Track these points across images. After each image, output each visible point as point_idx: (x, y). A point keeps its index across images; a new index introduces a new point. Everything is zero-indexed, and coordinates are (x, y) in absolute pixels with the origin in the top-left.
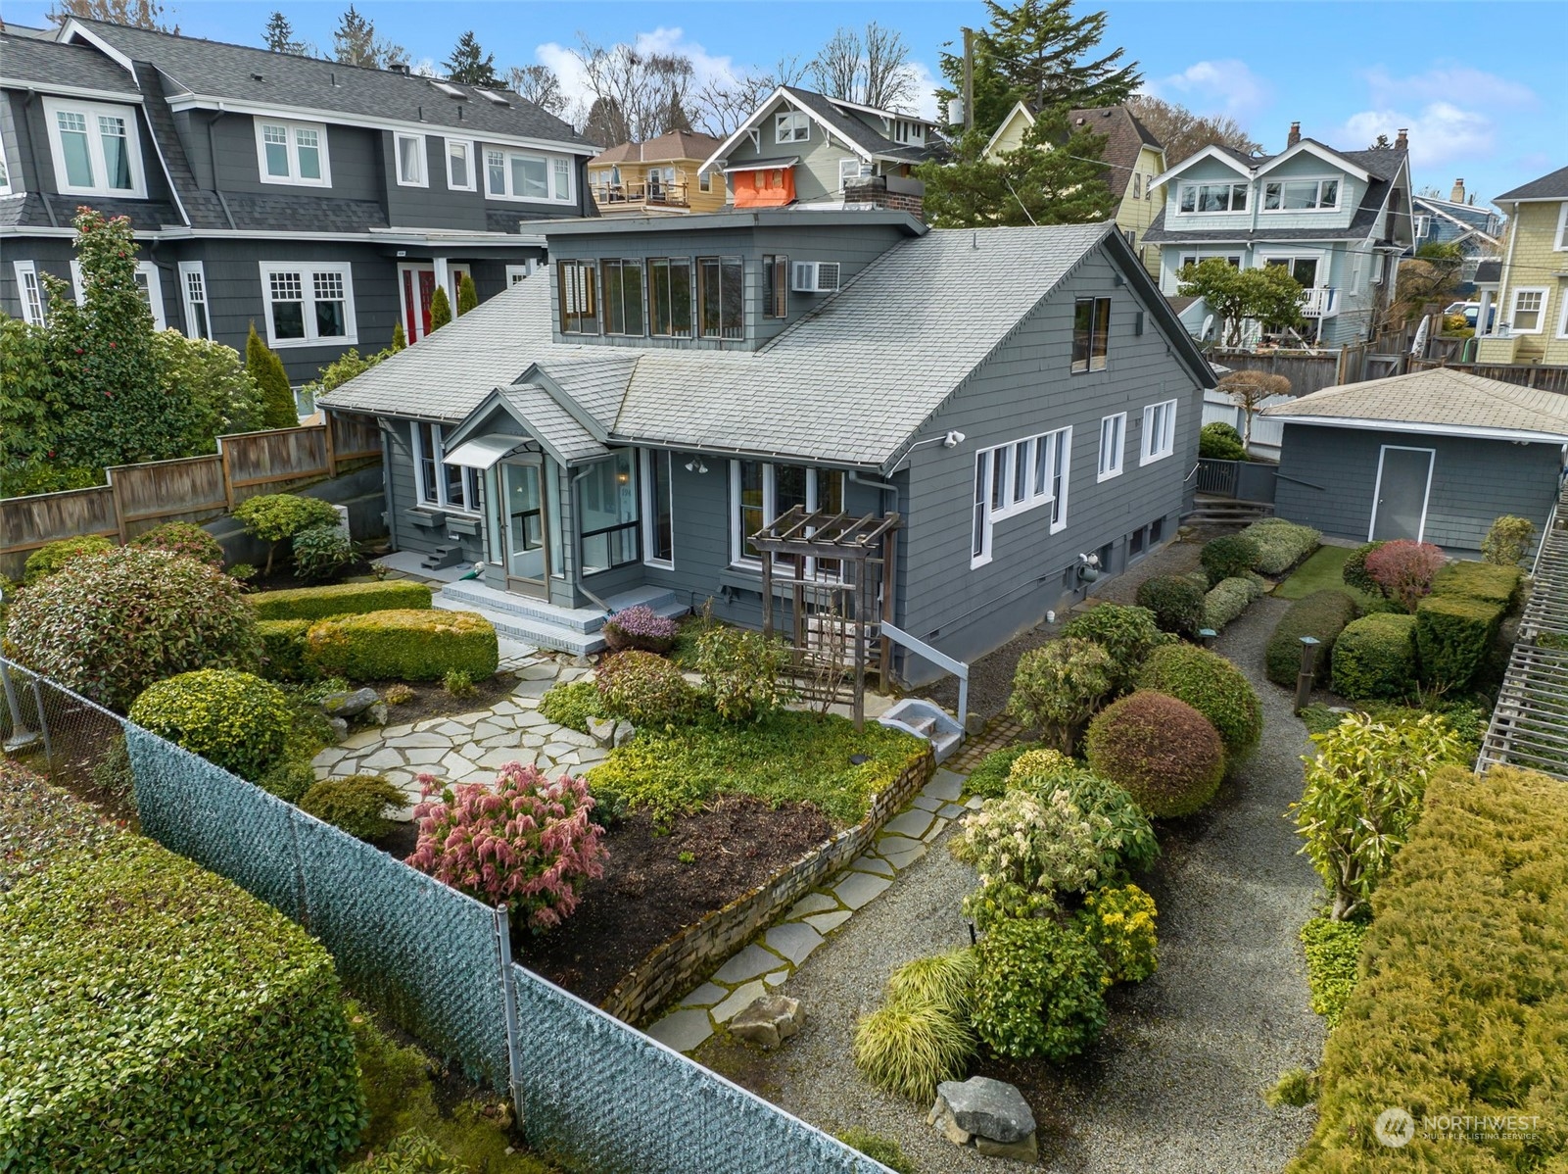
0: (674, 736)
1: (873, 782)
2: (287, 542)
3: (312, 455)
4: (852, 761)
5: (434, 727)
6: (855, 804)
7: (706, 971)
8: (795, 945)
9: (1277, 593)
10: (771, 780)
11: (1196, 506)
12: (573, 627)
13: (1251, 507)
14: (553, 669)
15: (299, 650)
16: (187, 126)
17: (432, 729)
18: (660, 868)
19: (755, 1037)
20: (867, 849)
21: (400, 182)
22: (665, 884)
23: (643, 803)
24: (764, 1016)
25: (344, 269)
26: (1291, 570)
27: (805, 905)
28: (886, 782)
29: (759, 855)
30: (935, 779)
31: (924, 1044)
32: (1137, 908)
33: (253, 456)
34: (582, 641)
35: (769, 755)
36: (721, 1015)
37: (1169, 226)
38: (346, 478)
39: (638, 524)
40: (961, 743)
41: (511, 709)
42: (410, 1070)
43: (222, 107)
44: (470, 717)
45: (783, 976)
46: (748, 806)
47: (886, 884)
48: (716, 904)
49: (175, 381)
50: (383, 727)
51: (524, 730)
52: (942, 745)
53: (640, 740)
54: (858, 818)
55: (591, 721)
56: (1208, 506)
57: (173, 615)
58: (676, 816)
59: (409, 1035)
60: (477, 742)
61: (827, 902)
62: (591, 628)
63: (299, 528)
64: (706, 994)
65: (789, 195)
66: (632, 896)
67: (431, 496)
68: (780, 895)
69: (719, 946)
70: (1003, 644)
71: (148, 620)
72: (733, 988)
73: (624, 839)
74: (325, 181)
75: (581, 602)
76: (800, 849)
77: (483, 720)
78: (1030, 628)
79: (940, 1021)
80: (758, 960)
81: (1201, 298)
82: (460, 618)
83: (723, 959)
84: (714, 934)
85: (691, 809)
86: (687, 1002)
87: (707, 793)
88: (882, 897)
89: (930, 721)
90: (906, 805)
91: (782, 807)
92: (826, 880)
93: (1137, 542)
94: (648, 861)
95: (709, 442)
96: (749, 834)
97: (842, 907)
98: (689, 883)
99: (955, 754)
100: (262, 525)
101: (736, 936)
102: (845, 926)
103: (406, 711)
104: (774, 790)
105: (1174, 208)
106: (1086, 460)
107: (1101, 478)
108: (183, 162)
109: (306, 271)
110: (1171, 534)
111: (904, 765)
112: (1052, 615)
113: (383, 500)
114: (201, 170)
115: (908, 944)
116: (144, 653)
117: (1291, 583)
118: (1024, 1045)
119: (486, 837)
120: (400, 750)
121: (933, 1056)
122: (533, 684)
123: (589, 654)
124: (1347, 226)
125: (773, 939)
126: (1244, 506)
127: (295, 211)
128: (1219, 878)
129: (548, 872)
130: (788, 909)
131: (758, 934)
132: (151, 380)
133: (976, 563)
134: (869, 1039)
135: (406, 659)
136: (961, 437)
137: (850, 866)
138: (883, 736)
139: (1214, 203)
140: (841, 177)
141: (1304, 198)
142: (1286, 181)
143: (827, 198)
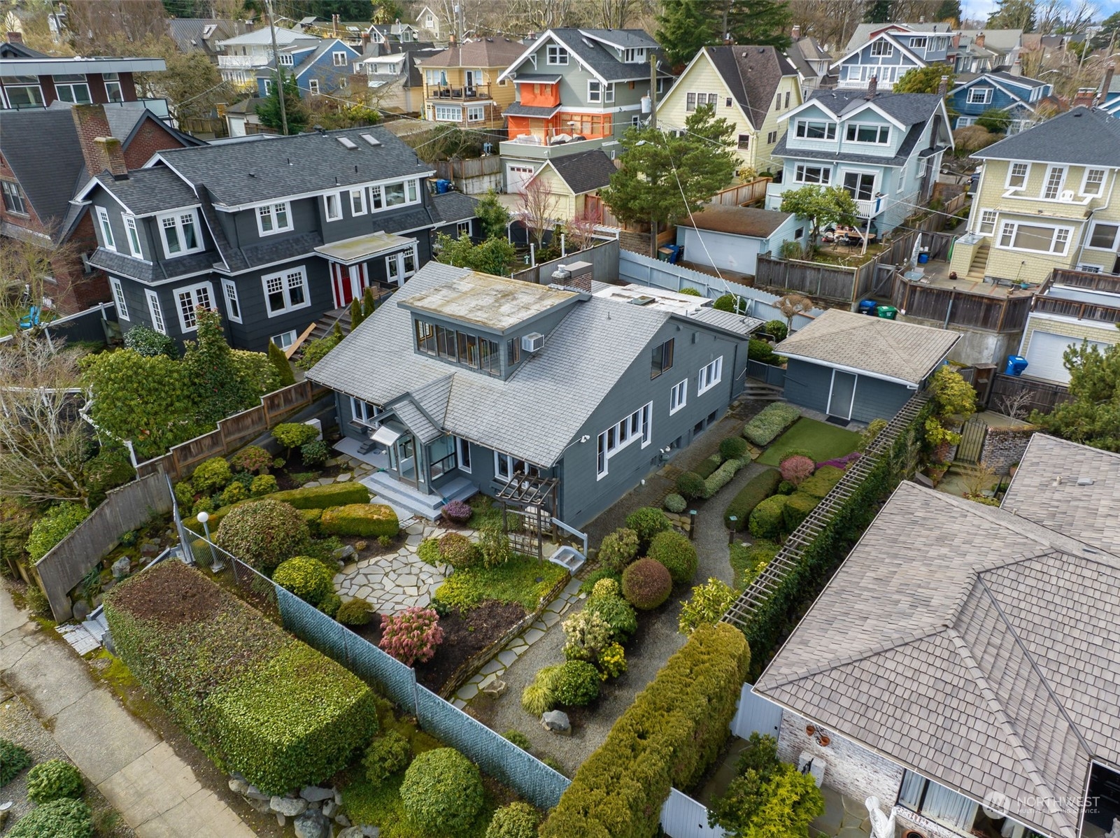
0: (468, 572)
1: (542, 591)
2: (298, 448)
3: (302, 395)
4: (536, 581)
5: (377, 562)
6: (534, 603)
7: (477, 671)
8: (507, 660)
9: (759, 460)
10: (504, 591)
11: (746, 388)
12: (429, 506)
13: (773, 390)
14: (420, 527)
15: (319, 524)
16: (224, 218)
17: (376, 564)
18: (463, 633)
19: (491, 695)
20: (538, 619)
21: (328, 220)
22: (463, 640)
23: (456, 604)
24: (495, 688)
25: (302, 269)
26: (772, 442)
27: (513, 643)
28: (548, 591)
29: (497, 627)
30: (570, 583)
31: (541, 700)
32: (618, 653)
33: (276, 402)
34: (433, 514)
35: (504, 579)
36: (481, 686)
37: (788, 146)
38: (318, 403)
39: (455, 454)
40: (584, 564)
41: (405, 553)
42: (386, 706)
43: (241, 209)
44: (390, 557)
45: (503, 672)
46: (495, 604)
47: (543, 633)
48: (480, 648)
49: (242, 376)
50: (357, 562)
51: (411, 565)
52: (574, 568)
53: (456, 575)
54: (534, 609)
55: (437, 563)
56: (751, 388)
57: (282, 534)
58: (468, 610)
59: (384, 696)
60: (394, 571)
61: (520, 642)
62: (436, 507)
63: (303, 444)
64: (477, 678)
65: (556, 100)
66: (452, 646)
67: (359, 415)
68: (503, 642)
69: (482, 662)
70: (616, 502)
71: (273, 538)
72: (486, 676)
73: (450, 621)
74: (290, 227)
75: (431, 492)
76: (512, 623)
77: (395, 559)
78: (631, 490)
79: (548, 692)
80: (495, 665)
81: (794, 214)
82: (383, 510)
83: (483, 666)
84: (479, 659)
85: (474, 607)
86: (471, 681)
87: (480, 600)
88: (540, 640)
89: (572, 556)
90: (556, 597)
91: (507, 604)
92: (521, 633)
93: (699, 427)
94: (458, 631)
95: (483, 440)
96: (494, 618)
97: (526, 644)
98: (471, 640)
99: (581, 570)
100: (287, 441)
101: (487, 658)
102: (526, 652)
103: (365, 553)
104: (505, 597)
105: (793, 133)
106: (662, 410)
107: (672, 412)
108: (223, 236)
109: (283, 275)
110: (720, 418)
111: (555, 583)
112: (643, 482)
113: (335, 409)
114: (232, 238)
115: (545, 660)
116: (273, 551)
117: (770, 451)
118: (569, 702)
119: (405, 639)
120: (366, 575)
121: (543, 703)
122: (414, 537)
123: (436, 521)
124: (893, 155)
125: (500, 657)
126: (769, 389)
127: (277, 248)
128: (665, 631)
129: (425, 649)
130: (507, 645)
131: (496, 656)
132: (232, 379)
133: (600, 477)
134: (526, 698)
135: (362, 529)
136: (588, 437)
137: (531, 626)
138: (550, 568)
139: (816, 133)
140: (589, 92)
141: (867, 135)
142: (859, 124)
143: (580, 104)
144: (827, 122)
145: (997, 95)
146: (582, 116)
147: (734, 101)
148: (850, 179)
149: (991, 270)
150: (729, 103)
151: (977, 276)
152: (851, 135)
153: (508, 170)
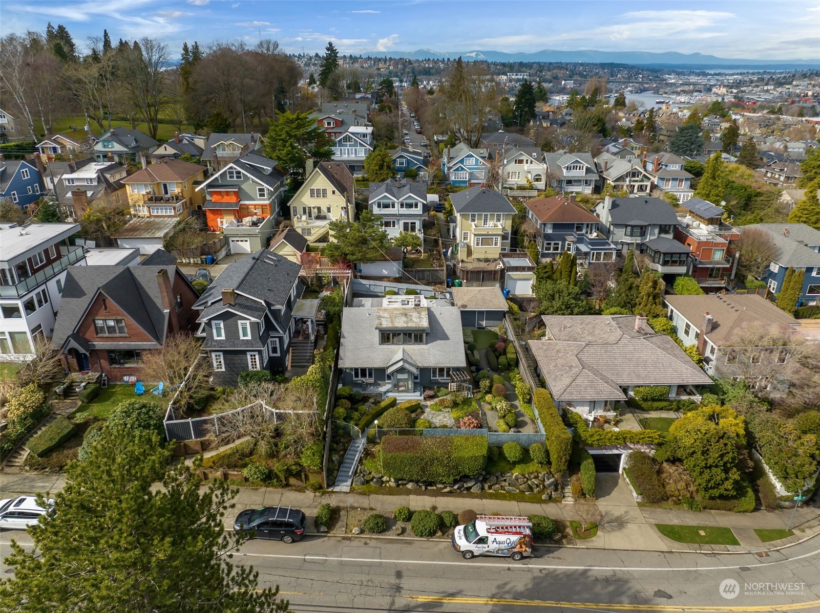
26: (474, 342)
37: (374, 213)
63: (352, 393)
65: (238, 199)
124: (421, 213)
139: (386, 206)
140: (258, 193)
141: (410, 206)
142: (405, 202)
143: (254, 200)
144: (391, 201)
145: (408, 162)
146: (255, 205)
147: (336, 191)
148: (406, 225)
149: (475, 256)
150: (334, 192)
151: (470, 259)
152: (402, 206)
153: (230, 241)
